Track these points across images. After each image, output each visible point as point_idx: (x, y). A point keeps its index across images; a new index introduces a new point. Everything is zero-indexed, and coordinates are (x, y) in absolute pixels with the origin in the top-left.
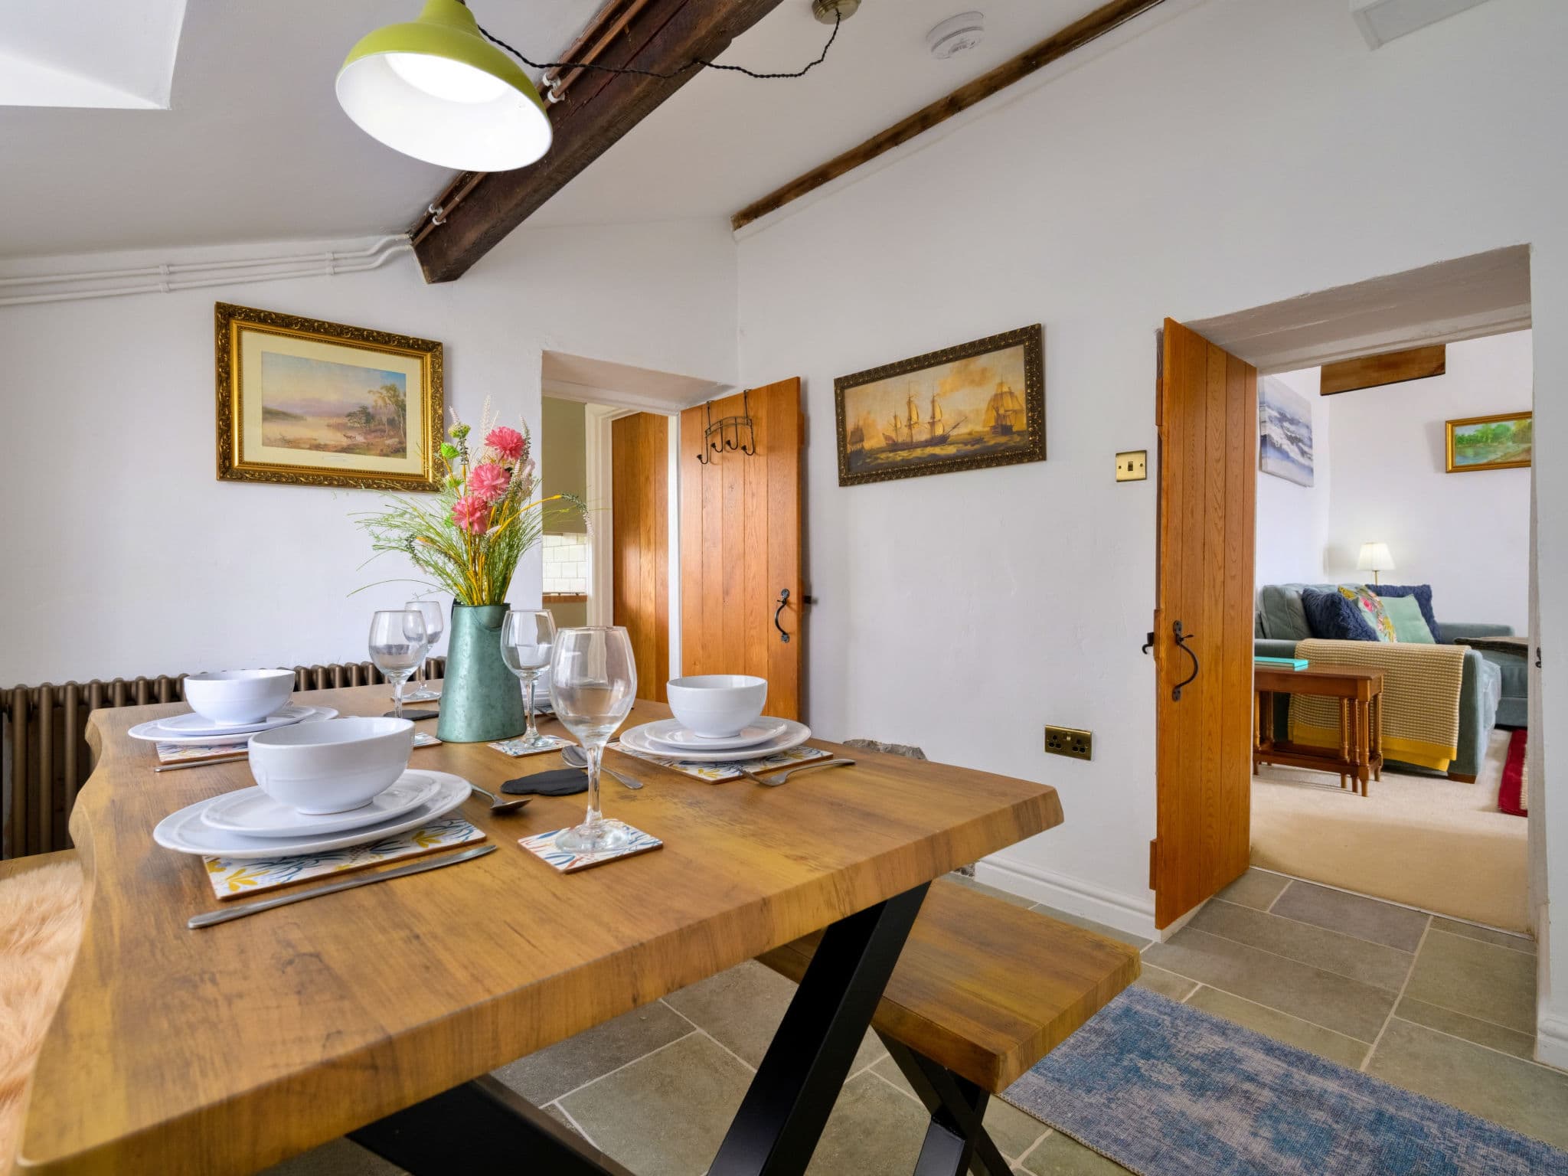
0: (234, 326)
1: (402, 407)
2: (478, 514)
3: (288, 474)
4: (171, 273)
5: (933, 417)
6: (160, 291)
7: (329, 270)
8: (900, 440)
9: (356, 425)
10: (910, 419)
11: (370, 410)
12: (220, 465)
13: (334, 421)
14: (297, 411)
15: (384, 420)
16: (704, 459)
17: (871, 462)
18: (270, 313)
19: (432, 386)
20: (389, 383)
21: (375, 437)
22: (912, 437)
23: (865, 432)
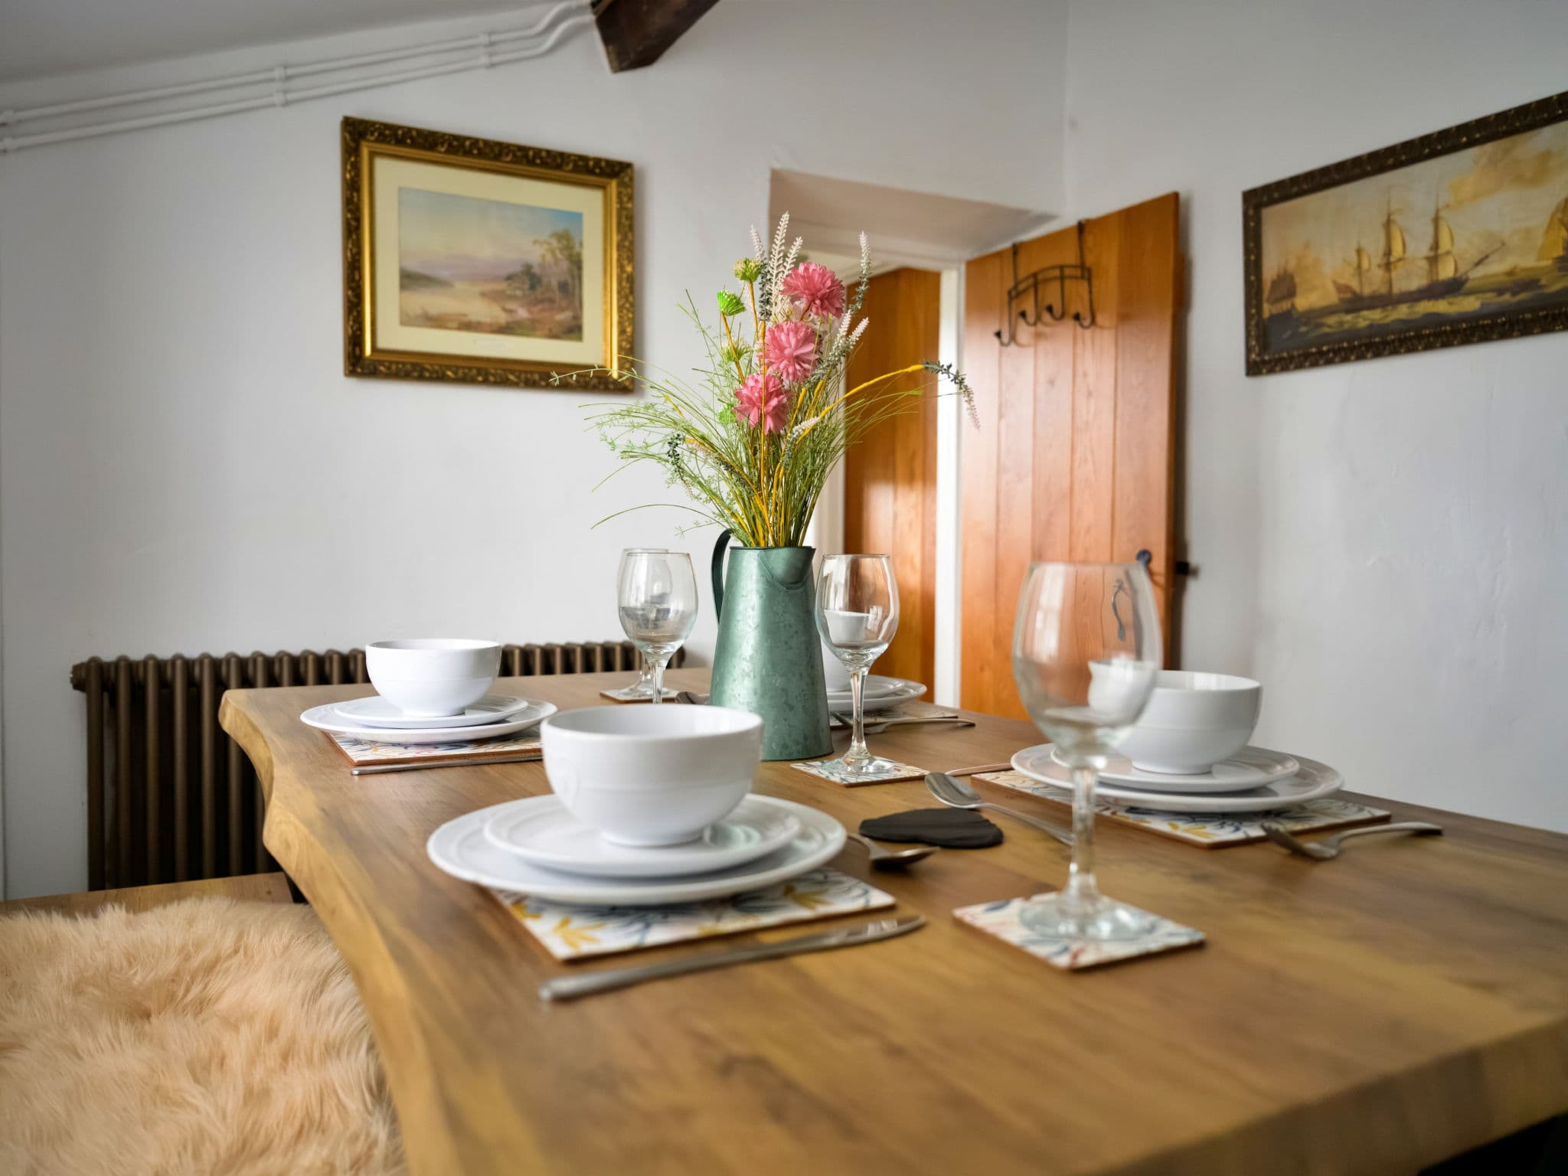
0: (365, 152)
1: (577, 263)
2: (774, 402)
3: (432, 365)
4: (288, 78)
5: (1436, 246)
6: (273, 105)
7: (484, 60)
8: (1367, 291)
9: (519, 293)
10: (1388, 252)
11: (536, 270)
12: (349, 354)
13: (489, 287)
14: (444, 274)
15: (554, 283)
16: (1005, 337)
17: (1307, 333)
18: (410, 129)
19: (619, 231)
20: (560, 227)
21: (542, 310)
22: (1390, 283)
23: (1297, 280)
